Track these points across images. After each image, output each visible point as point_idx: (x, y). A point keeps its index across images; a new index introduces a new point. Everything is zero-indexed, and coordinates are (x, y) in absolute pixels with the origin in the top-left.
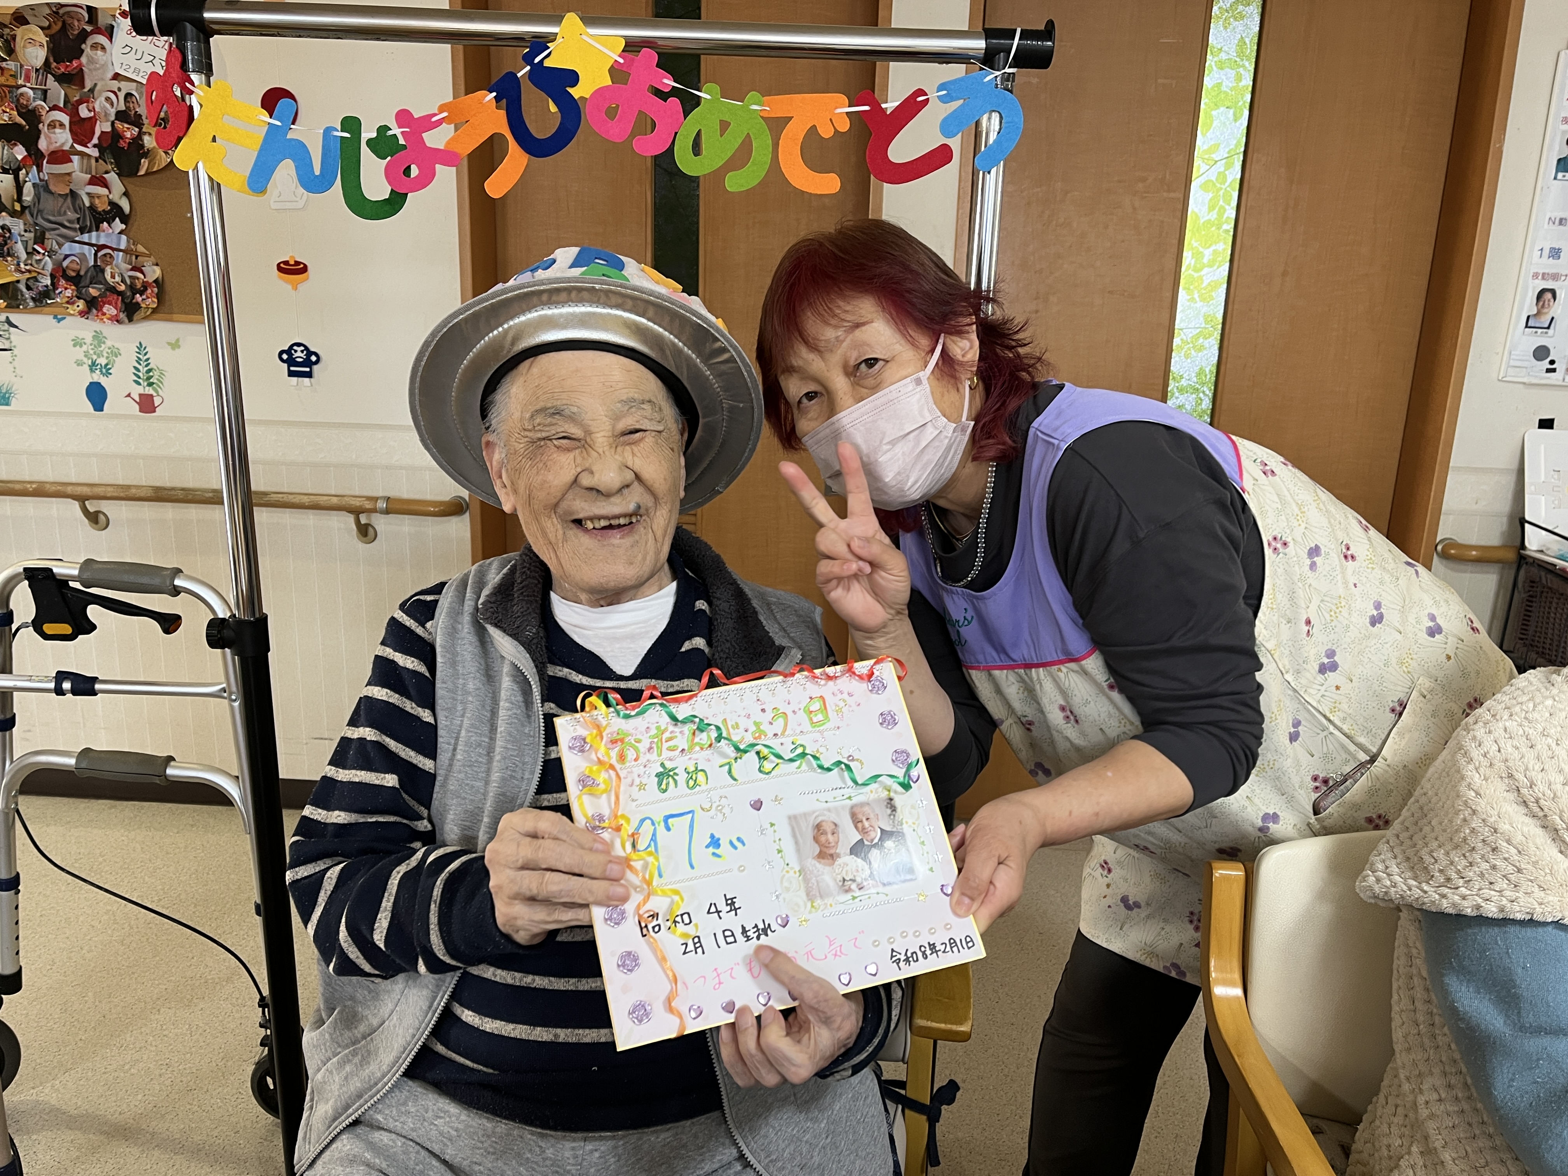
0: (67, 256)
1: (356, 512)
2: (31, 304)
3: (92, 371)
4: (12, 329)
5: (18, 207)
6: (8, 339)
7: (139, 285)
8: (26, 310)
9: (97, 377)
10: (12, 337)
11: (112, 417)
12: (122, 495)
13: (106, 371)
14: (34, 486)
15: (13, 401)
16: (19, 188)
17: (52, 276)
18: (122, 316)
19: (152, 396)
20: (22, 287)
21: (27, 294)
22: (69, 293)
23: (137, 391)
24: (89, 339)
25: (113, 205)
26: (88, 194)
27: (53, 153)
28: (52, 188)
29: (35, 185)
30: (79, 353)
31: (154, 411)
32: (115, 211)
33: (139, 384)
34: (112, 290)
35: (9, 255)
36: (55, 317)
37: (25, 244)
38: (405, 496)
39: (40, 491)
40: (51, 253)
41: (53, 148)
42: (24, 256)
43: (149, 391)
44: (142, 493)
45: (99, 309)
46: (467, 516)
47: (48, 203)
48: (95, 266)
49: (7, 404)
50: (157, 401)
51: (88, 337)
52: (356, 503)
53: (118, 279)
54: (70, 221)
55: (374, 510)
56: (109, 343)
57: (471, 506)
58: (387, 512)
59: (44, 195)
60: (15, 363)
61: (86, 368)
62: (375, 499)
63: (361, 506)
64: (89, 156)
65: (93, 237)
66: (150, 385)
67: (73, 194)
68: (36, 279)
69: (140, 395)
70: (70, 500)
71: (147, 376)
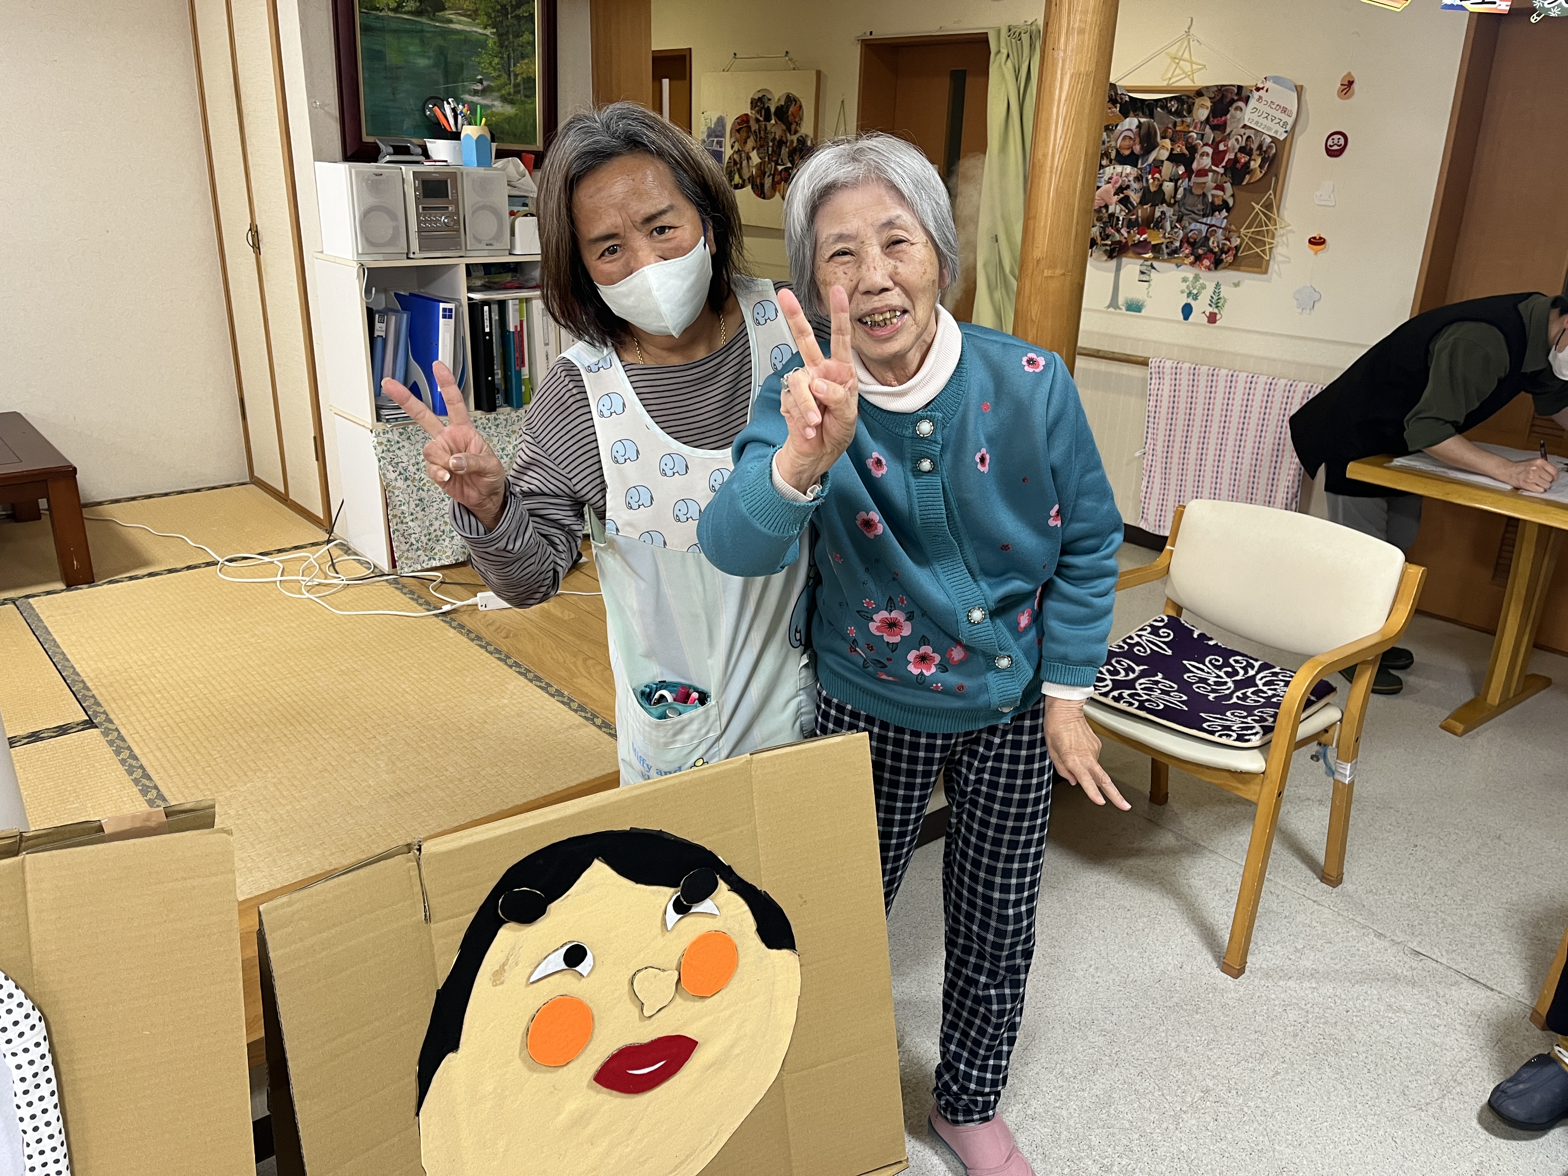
0: (1192, 230)
2: (1166, 257)
3: (1188, 297)
4: (1153, 270)
5: (1172, 201)
6: (1149, 275)
7: (1226, 248)
8: (1164, 260)
9: (1190, 301)
10: (1151, 275)
11: (1192, 324)
13: (1195, 298)
15: (1143, 311)
16: (1176, 189)
17: (1181, 241)
18: (1212, 266)
19: (1216, 314)
20: (1164, 246)
21: (1165, 251)
22: (1187, 251)
23: (1209, 310)
24: (1191, 279)
25: (1225, 202)
26: (1213, 195)
27: (1199, 170)
28: (1194, 191)
29: (1185, 189)
30: (1184, 286)
31: (1215, 323)
32: (1225, 205)
33: (1210, 305)
34: (1211, 251)
35: (1161, 228)
36: (1177, 265)
37: (1171, 222)
40: (1184, 228)
41: (1200, 167)
42: (1169, 229)
43: (1216, 311)
45: (1201, 261)
47: (1190, 200)
48: (1206, 236)
49: (1140, 311)
50: (1218, 317)
51: (1191, 276)
53: (1216, 244)
54: (1199, 210)
56: (1201, 281)
59: (1188, 195)
60: (1149, 289)
61: (1185, 295)
64: (1218, 173)
65: (1208, 220)
66: (1217, 307)
67: (1204, 195)
68: (1172, 243)
69: (1210, 313)
71: (1217, 302)
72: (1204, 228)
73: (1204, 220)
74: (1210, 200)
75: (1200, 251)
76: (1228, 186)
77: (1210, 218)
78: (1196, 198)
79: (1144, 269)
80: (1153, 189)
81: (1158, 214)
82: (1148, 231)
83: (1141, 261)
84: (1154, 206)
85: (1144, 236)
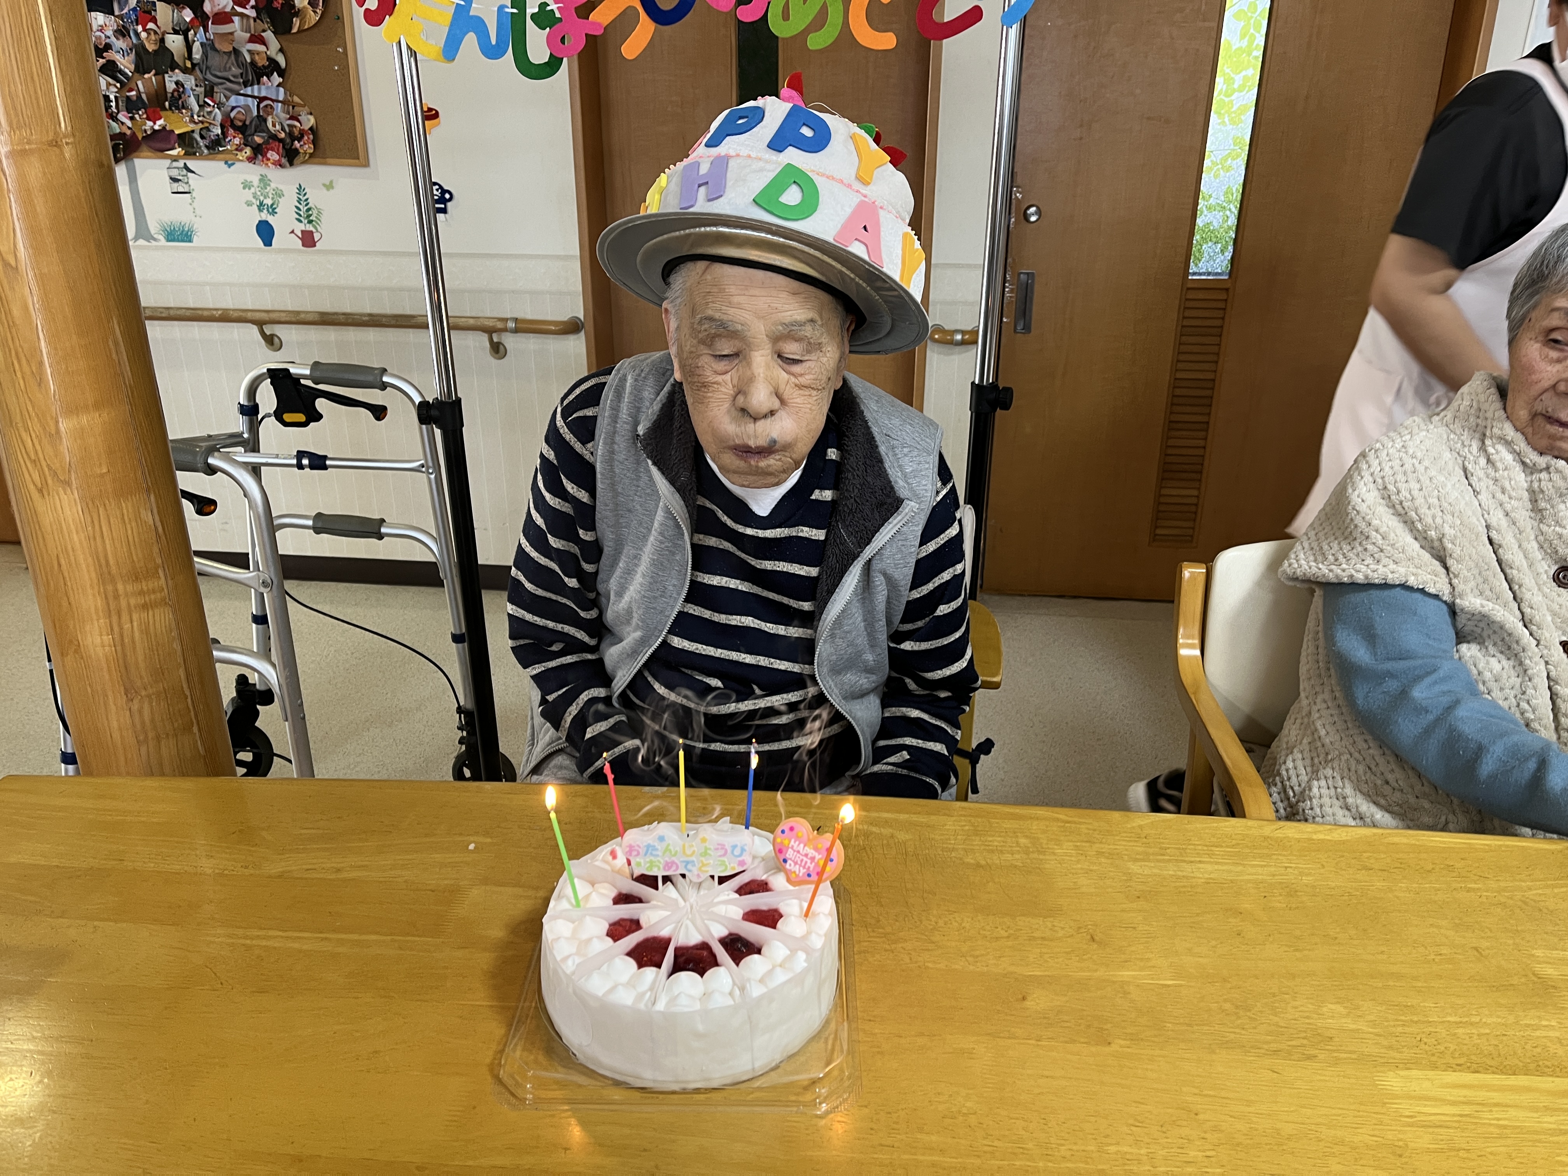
0: (233, 108)
1: (490, 331)
2: (206, 151)
3: (260, 210)
4: (190, 174)
6: (187, 183)
7: (296, 133)
8: (202, 157)
9: (265, 216)
10: (191, 182)
11: (280, 251)
12: (294, 319)
13: (273, 211)
14: (220, 312)
15: (195, 239)
17: (222, 126)
18: (284, 161)
19: (312, 232)
20: (197, 136)
21: (202, 143)
22: (237, 141)
23: (299, 228)
24: (256, 182)
25: (271, 60)
26: (249, 51)
27: (216, 14)
28: (217, 46)
29: (202, 44)
30: (248, 195)
31: (315, 246)
32: (273, 67)
33: (300, 221)
34: (274, 137)
35: (183, 107)
36: (226, 163)
38: (529, 317)
39: (225, 317)
40: (220, 105)
41: (216, 10)
42: (196, 108)
43: (310, 228)
44: (310, 318)
45: (264, 155)
46: (582, 333)
47: (215, 61)
48: (259, 116)
49: (190, 241)
50: (316, 236)
51: (255, 179)
52: (490, 323)
53: (278, 127)
54: (234, 76)
55: (505, 330)
56: (273, 185)
57: (586, 325)
58: (516, 331)
59: (211, 53)
60: (194, 205)
61: (255, 207)
62: (506, 320)
63: (493, 327)
64: (248, 17)
65: (255, 90)
66: (310, 222)
67: (236, 52)
68: (208, 129)
69: (302, 232)
70: (250, 325)
71: (306, 213)
72: (252, 103)
73: (249, 91)
74: (249, 60)
75: (258, 140)
76: (269, 35)
77: (256, 87)
78: (226, 57)
79: (175, 173)
80: (151, 47)
81: (171, 86)
82: (163, 113)
83: (167, 162)
84: (160, 73)
85: (160, 122)
